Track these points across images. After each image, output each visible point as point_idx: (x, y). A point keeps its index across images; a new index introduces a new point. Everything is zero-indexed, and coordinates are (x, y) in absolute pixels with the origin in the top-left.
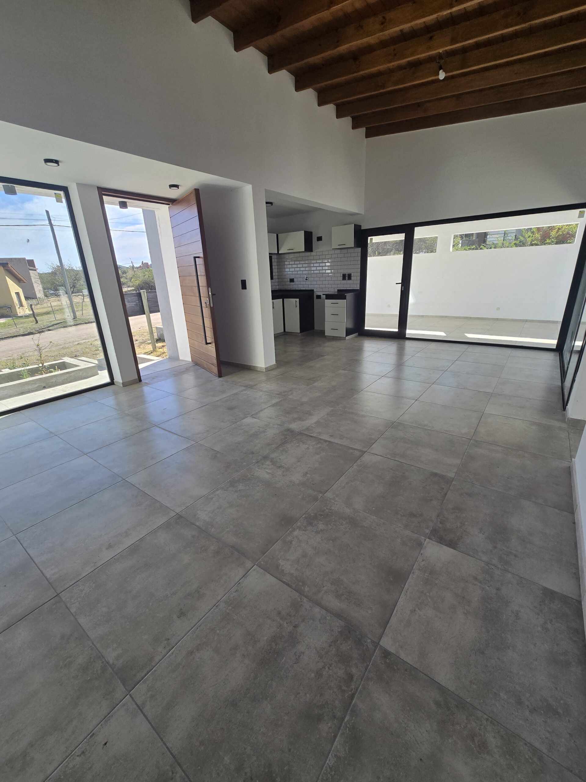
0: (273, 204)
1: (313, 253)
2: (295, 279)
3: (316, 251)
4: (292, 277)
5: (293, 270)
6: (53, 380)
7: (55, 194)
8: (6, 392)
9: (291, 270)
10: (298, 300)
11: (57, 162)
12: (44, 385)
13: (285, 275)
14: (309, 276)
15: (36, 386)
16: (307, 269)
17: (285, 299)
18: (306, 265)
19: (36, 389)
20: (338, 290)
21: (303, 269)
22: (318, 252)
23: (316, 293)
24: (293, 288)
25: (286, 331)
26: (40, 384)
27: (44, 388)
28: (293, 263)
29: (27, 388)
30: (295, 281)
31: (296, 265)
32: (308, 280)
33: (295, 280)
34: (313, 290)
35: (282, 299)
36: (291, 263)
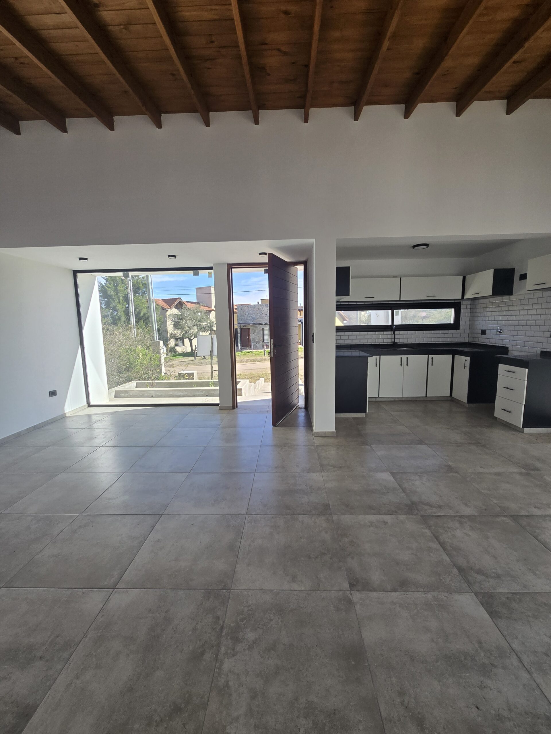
0: (429, 246)
1: (513, 297)
3: (516, 294)
6: (213, 392)
7: (208, 272)
8: (186, 393)
11: (175, 256)
12: (207, 394)
13: (477, 325)
15: (202, 393)
17: (456, 356)
19: (202, 395)
20: (542, 351)
22: (518, 295)
23: (512, 351)
24: (478, 342)
25: (454, 395)
26: (205, 393)
27: (207, 396)
29: (197, 393)
33: (487, 332)
34: (508, 347)
35: (452, 355)
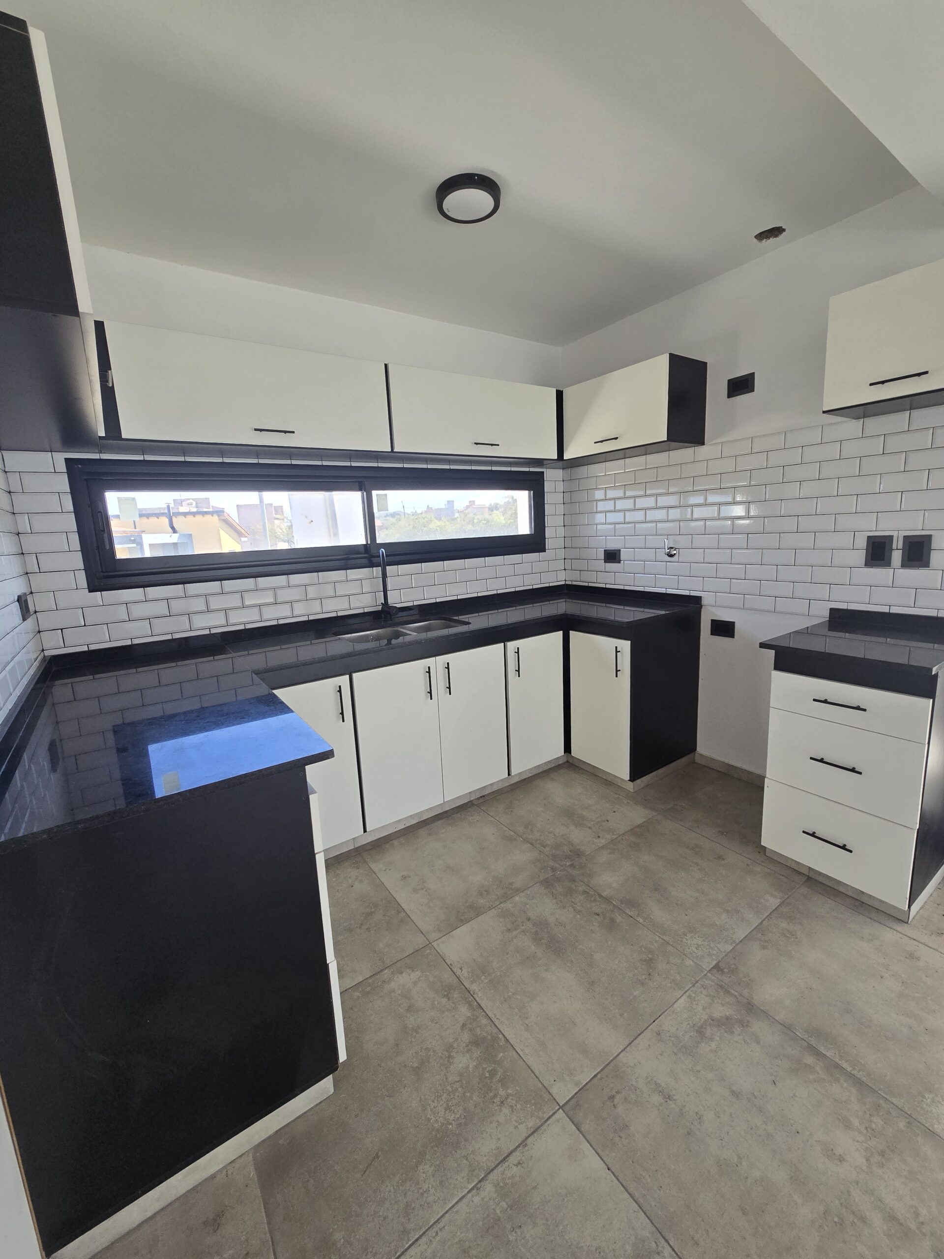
2: (622, 550)
4: (612, 546)
5: (619, 518)
9: (612, 517)
10: (625, 646)
14: (683, 541)
16: (674, 514)
18: (672, 500)
21: (660, 514)
28: (619, 493)
30: (622, 558)
31: (632, 500)
32: (675, 558)
36: (611, 494)
